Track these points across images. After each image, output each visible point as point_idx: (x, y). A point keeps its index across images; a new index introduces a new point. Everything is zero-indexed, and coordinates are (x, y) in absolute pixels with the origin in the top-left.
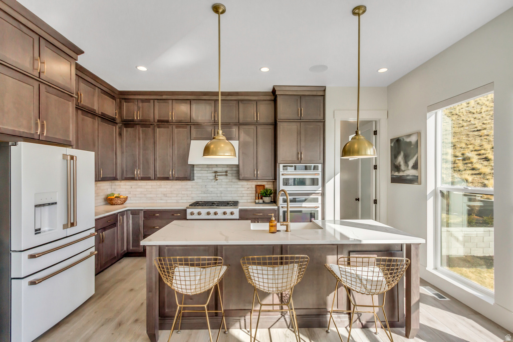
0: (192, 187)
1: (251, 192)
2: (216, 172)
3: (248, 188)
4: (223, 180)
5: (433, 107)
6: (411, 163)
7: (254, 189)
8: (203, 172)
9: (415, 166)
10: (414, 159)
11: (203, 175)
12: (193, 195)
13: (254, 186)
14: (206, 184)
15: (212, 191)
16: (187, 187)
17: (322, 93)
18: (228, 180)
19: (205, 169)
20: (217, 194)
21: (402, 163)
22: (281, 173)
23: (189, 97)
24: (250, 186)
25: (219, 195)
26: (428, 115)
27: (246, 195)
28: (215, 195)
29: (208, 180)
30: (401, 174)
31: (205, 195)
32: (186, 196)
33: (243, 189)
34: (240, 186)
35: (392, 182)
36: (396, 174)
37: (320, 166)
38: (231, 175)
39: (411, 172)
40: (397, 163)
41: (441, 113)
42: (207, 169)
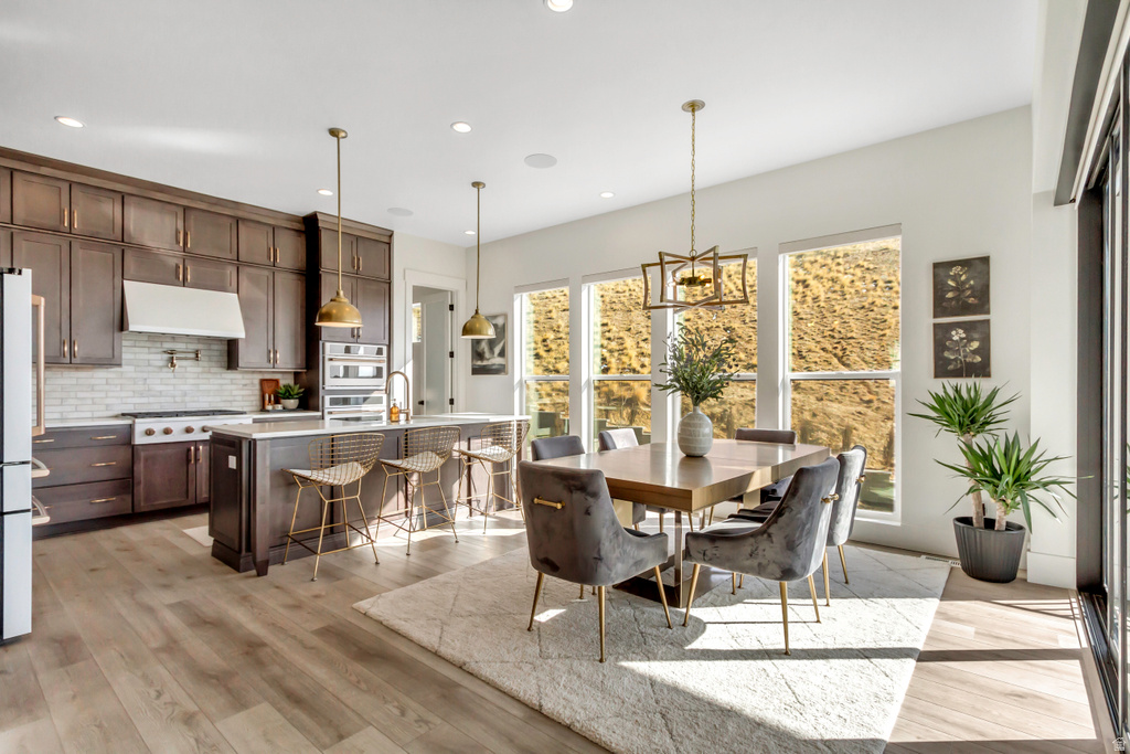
0: (107, 384)
1: (250, 392)
2: (172, 352)
3: (245, 385)
4: (188, 369)
5: (520, 289)
6: (497, 350)
7: (258, 387)
8: (137, 350)
9: (502, 354)
10: (501, 344)
11: (137, 357)
12: (108, 401)
13: (257, 382)
14: (145, 375)
15: (161, 392)
16: (93, 381)
17: (386, 240)
18: (200, 370)
19: (142, 344)
20: (174, 397)
21: (486, 350)
22: (327, 357)
23: (119, 187)
24: (247, 382)
25: (178, 399)
26: (515, 296)
27: (239, 398)
28: (171, 400)
29: (150, 369)
30: (485, 363)
31: (145, 400)
32: (90, 402)
33: (234, 387)
34: (226, 381)
35: (473, 374)
36: (479, 363)
37: (385, 349)
38: (207, 359)
39: (497, 361)
40: (480, 350)
41: (525, 295)
42: (148, 344)
